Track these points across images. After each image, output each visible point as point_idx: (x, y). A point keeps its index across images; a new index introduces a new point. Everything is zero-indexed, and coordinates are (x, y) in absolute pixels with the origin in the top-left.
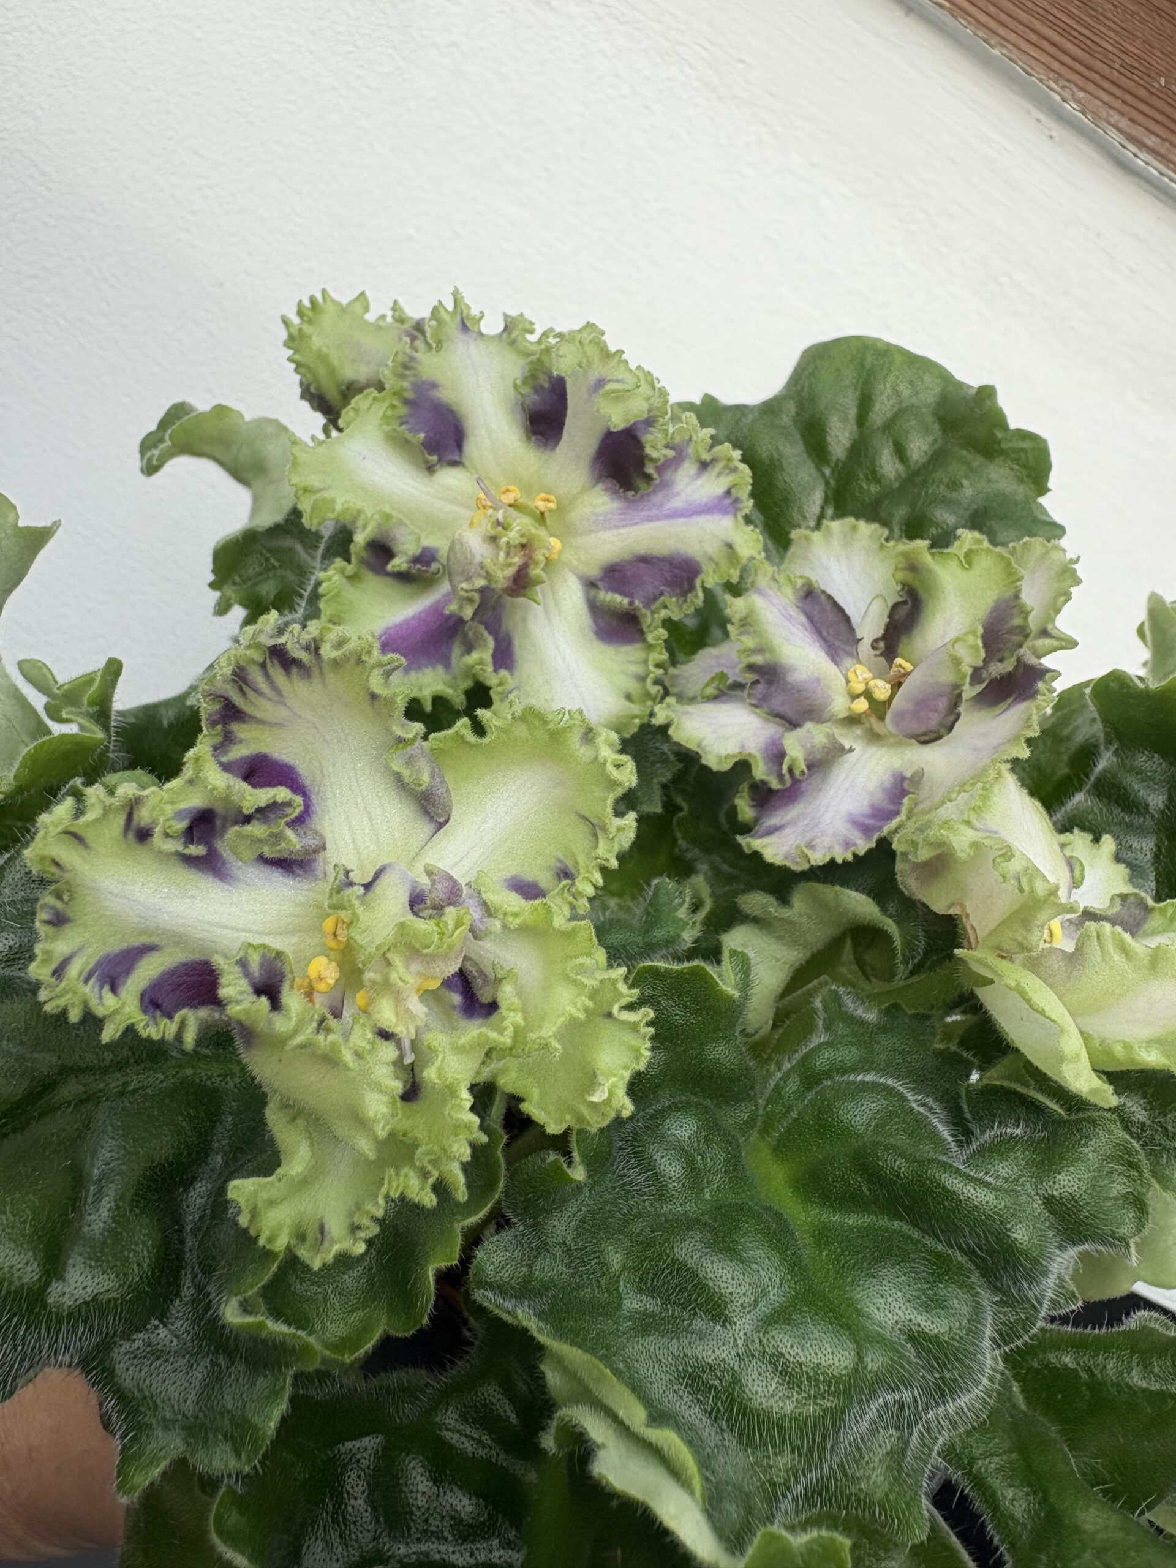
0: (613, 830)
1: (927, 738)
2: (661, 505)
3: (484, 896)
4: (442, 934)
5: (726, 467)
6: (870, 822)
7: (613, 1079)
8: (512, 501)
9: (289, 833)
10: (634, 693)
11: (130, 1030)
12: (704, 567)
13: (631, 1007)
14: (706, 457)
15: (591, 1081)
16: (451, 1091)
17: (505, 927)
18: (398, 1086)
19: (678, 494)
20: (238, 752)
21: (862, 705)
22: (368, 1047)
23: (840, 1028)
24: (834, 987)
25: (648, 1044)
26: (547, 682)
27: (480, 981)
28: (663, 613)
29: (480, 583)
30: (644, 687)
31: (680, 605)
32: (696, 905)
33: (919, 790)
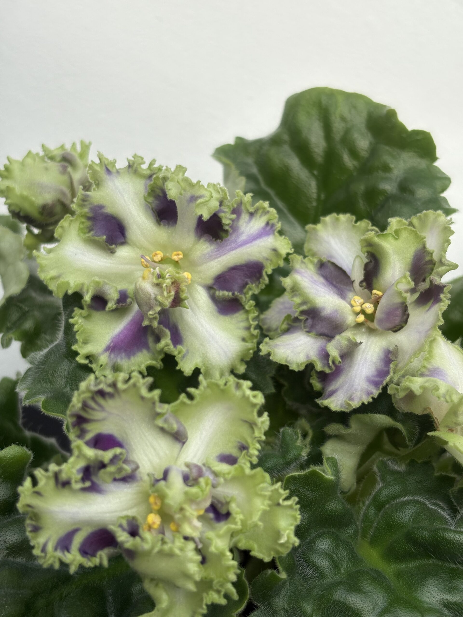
0: (259, 424)
1: (396, 329)
2: (236, 241)
3: (212, 468)
4: (202, 491)
5: (263, 212)
6: (377, 379)
7: (287, 532)
8: (160, 259)
9: (125, 467)
10: (245, 336)
11: (81, 566)
12: (264, 264)
13: (287, 498)
14: (252, 210)
15: (279, 535)
16: (222, 555)
17: (225, 480)
18: (198, 559)
19: (242, 233)
20: (89, 436)
21: (361, 318)
22: (183, 545)
23: (388, 478)
24: (381, 459)
25: (299, 512)
26: (202, 345)
27: (219, 505)
28: (250, 293)
29: (158, 309)
30: (250, 332)
31: (257, 286)
32: (305, 436)
33: (396, 358)
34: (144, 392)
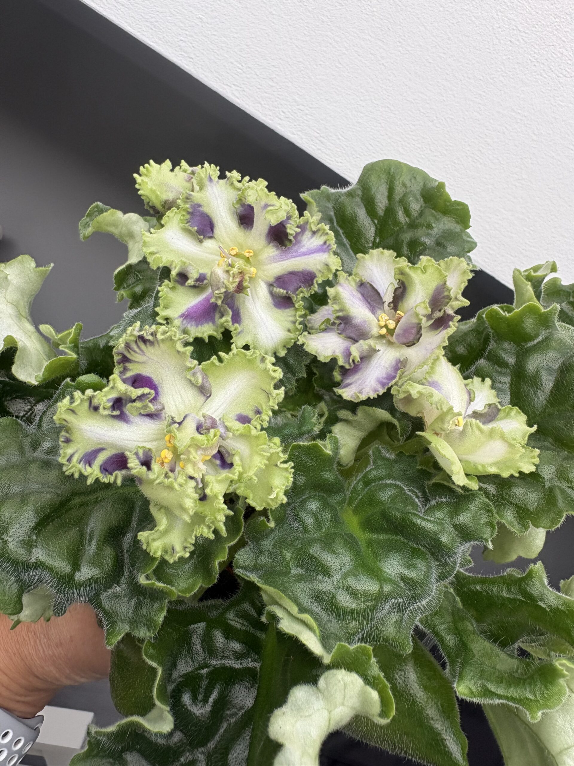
0: (274, 395)
1: (409, 344)
2: (297, 251)
3: (226, 424)
4: (208, 440)
5: (323, 233)
6: (385, 381)
7: (278, 490)
8: (235, 253)
9: (150, 405)
10: (291, 328)
11: (97, 480)
12: (317, 275)
13: (285, 462)
14: (314, 229)
15: (270, 490)
16: (216, 497)
17: (233, 435)
18: (197, 496)
19: (304, 246)
20: (129, 374)
21: (384, 331)
22: (184, 482)
23: (379, 462)
24: (377, 446)
25: (292, 476)
26: (255, 327)
27: (227, 455)
28: (301, 295)
29: (223, 290)
30: (295, 326)
31: (308, 291)
32: (321, 415)
33: (404, 367)
34: (179, 347)
